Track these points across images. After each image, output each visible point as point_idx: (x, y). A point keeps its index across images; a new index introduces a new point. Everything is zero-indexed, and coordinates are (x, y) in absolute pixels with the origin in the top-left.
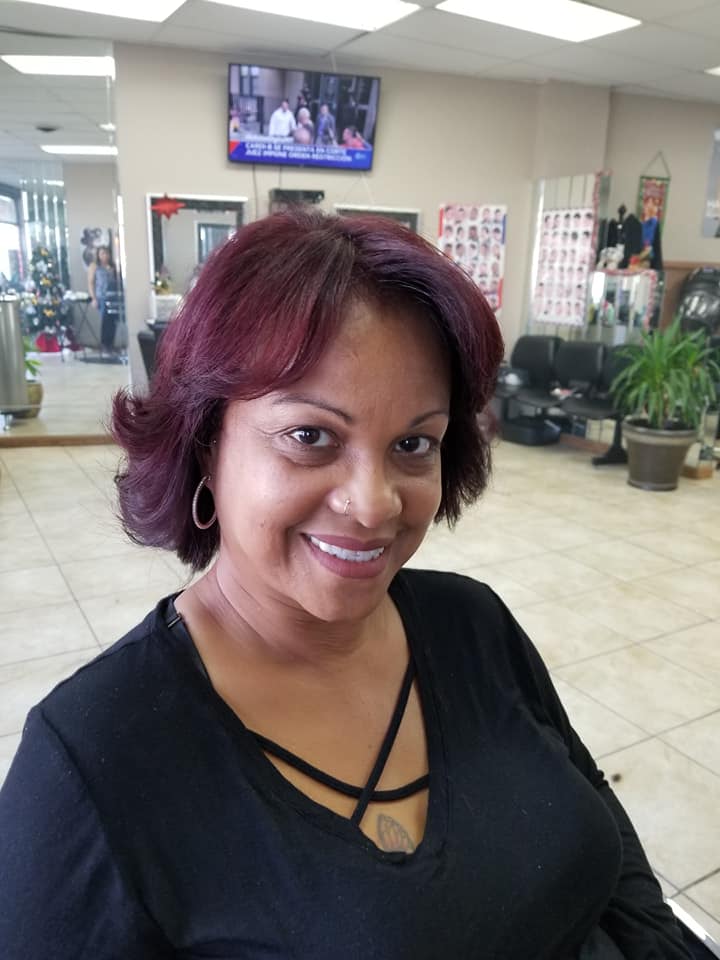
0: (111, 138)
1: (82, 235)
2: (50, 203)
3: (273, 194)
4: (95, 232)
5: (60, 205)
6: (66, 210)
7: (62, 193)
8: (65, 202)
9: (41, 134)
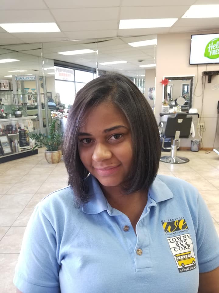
0: (155, 62)
1: (149, 90)
2: (141, 81)
3: (203, 73)
4: (152, 88)
5: (144, 81)
6: (145, 83)
7: (144, 78)
8: (145, 80)
9: (139, 62)
